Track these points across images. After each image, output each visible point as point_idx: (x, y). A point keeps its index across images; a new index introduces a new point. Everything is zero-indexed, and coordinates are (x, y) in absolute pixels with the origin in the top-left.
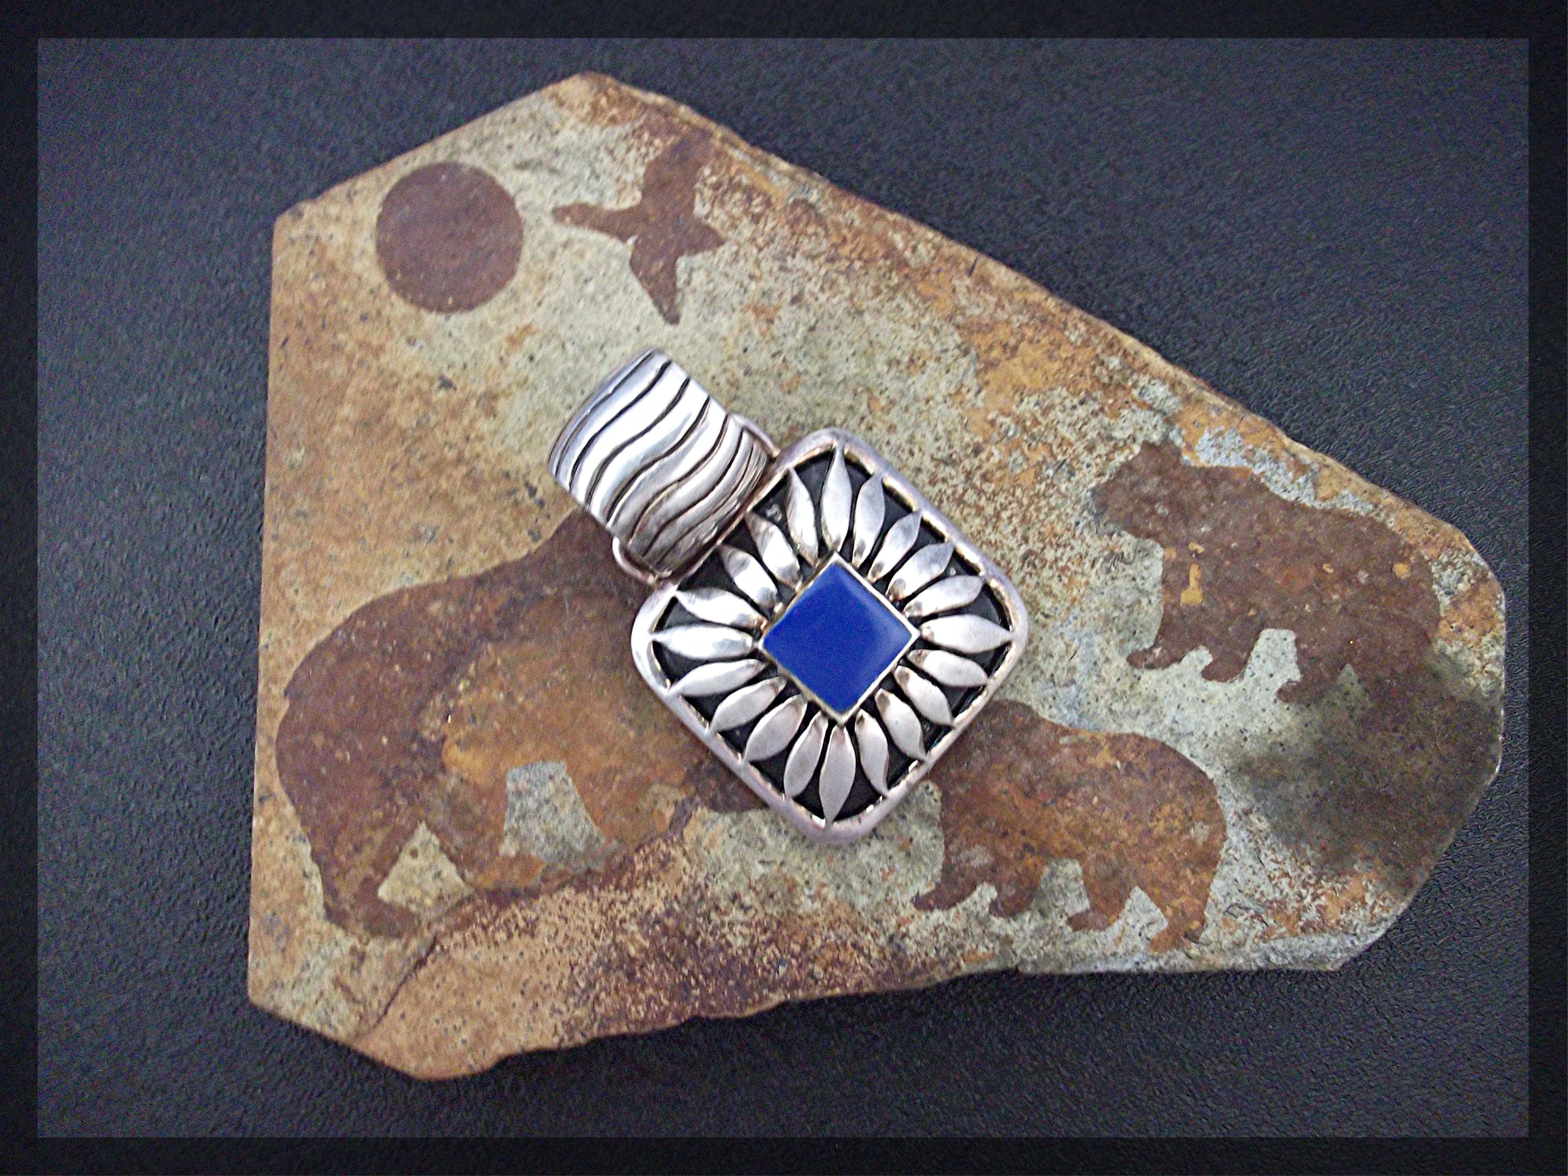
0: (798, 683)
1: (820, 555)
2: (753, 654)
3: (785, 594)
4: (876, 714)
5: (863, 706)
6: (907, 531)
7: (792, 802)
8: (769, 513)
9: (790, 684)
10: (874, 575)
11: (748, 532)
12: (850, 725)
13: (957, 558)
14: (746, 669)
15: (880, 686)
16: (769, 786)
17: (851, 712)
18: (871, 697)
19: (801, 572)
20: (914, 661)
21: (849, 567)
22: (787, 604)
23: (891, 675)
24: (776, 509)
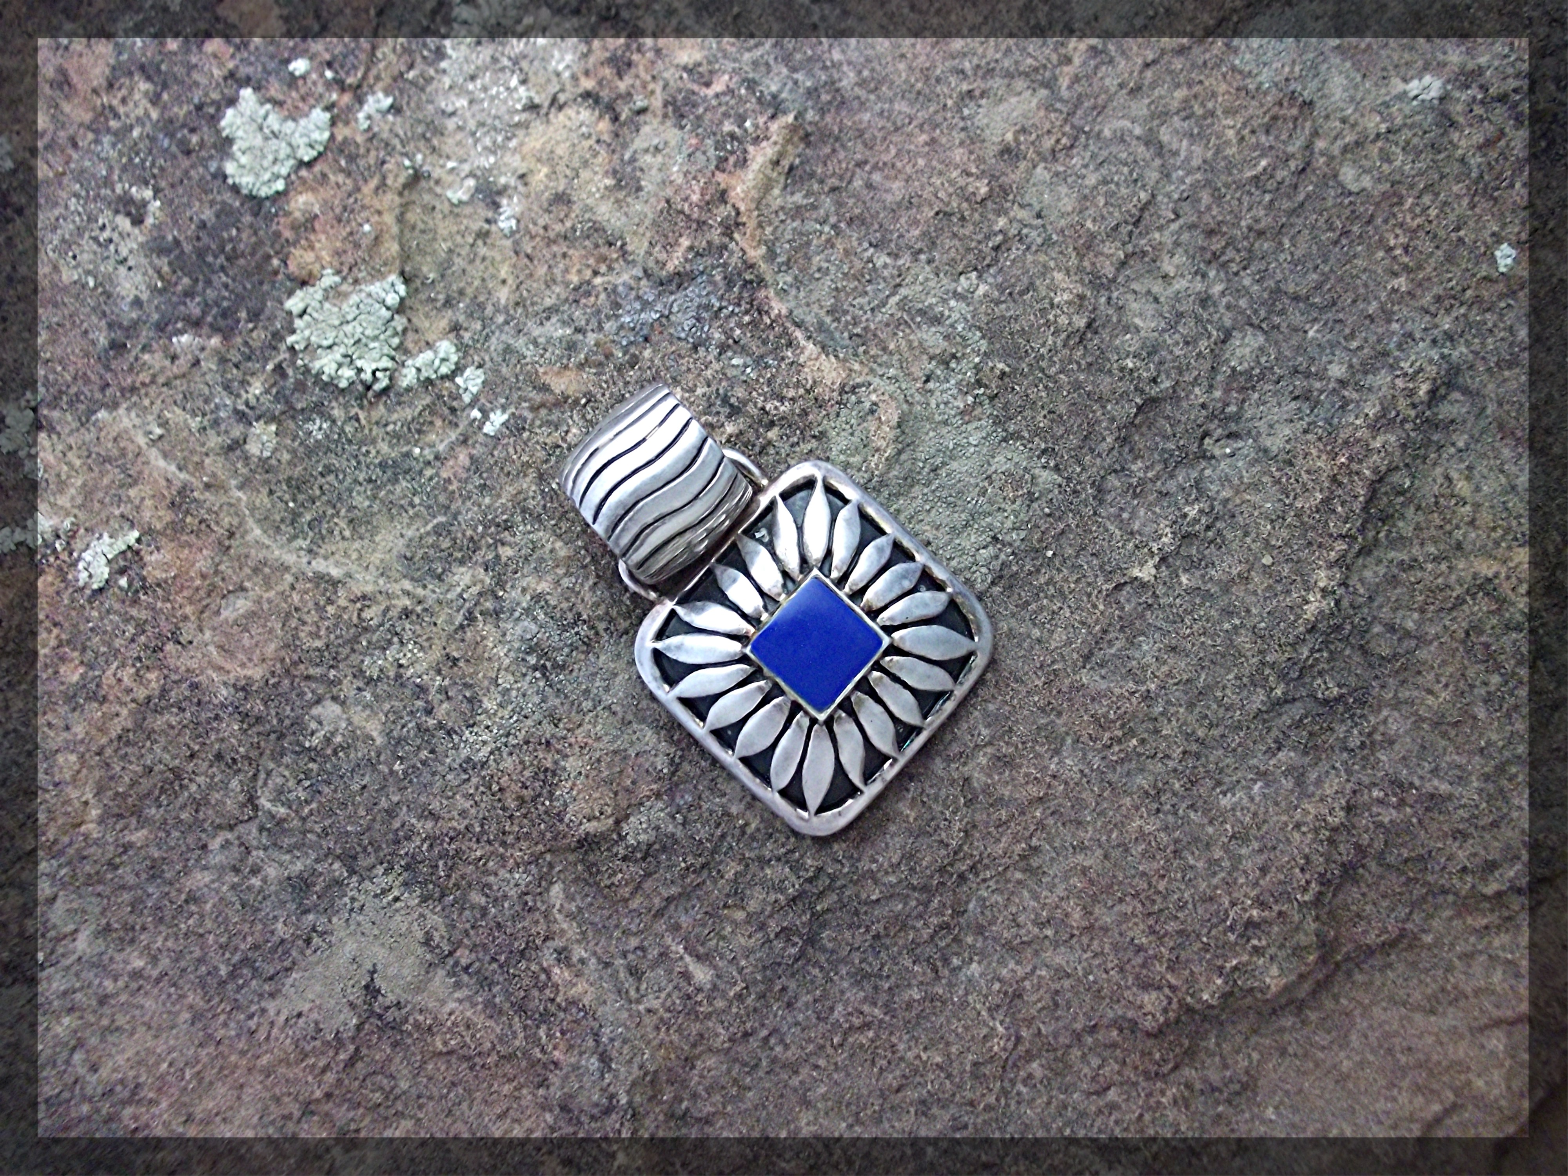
0: (782, 684)
1: (802, 571)
2: (744, 659)
3: (771, 605)
4: (853, 715)
5: (840, 706)
6: (880, 551)
7: (777, 796)
8: (758, 535)
9: (775, 686)
10: (850, 588)
12: (829, 723)
13: (926, 574)
14: (737, 672)
15: (856, 688)
16: (757, 780)
17: (829, 711)
18: (848, 698)
19: (785, 585)
20: (886, 666)
21: (827, 581)
22: (772, 614)
23: (865, 678)
24: (764, 532)
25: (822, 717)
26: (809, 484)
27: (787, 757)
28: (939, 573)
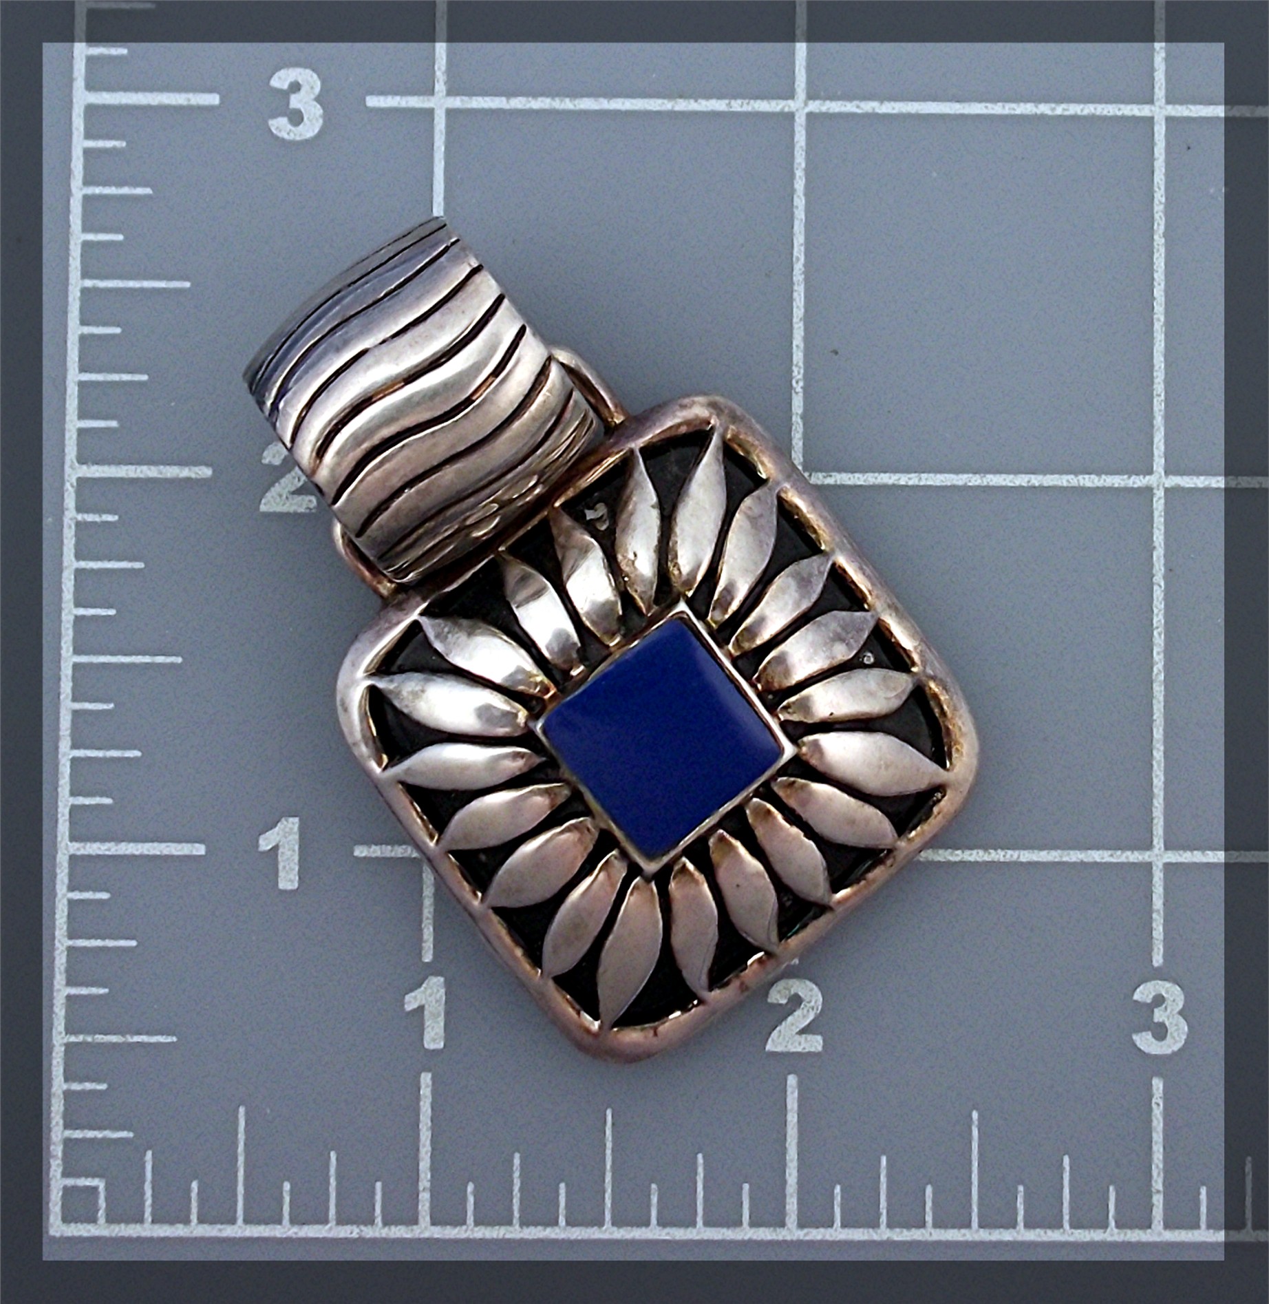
0: (588, 796)
1: (657, 601)
2: (526, 739)
3: (594, 649)
4: (708, 869)
5: (686, 852)
6: (804, 582)
7: (551, 984)
8: (590, 515)
9: (576, 796)
10: (738, 644)
11: (551, 540)
12: (662, 878)
13: (880, 635)
14: (510, 760)
15: (719, 825)
16: (519, 952)
17: (665, 859)
18: (703, 840)
19: (622, 620)
20: (781, 793)
21: (700, 626)
22: (591, 668)
23: (740, 809)
24: (601, 510)
25: (650, 867)
26: (696, 438)
27: (576, 924)
28: (903, 637)
